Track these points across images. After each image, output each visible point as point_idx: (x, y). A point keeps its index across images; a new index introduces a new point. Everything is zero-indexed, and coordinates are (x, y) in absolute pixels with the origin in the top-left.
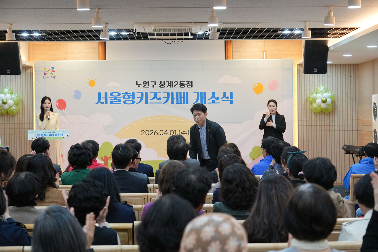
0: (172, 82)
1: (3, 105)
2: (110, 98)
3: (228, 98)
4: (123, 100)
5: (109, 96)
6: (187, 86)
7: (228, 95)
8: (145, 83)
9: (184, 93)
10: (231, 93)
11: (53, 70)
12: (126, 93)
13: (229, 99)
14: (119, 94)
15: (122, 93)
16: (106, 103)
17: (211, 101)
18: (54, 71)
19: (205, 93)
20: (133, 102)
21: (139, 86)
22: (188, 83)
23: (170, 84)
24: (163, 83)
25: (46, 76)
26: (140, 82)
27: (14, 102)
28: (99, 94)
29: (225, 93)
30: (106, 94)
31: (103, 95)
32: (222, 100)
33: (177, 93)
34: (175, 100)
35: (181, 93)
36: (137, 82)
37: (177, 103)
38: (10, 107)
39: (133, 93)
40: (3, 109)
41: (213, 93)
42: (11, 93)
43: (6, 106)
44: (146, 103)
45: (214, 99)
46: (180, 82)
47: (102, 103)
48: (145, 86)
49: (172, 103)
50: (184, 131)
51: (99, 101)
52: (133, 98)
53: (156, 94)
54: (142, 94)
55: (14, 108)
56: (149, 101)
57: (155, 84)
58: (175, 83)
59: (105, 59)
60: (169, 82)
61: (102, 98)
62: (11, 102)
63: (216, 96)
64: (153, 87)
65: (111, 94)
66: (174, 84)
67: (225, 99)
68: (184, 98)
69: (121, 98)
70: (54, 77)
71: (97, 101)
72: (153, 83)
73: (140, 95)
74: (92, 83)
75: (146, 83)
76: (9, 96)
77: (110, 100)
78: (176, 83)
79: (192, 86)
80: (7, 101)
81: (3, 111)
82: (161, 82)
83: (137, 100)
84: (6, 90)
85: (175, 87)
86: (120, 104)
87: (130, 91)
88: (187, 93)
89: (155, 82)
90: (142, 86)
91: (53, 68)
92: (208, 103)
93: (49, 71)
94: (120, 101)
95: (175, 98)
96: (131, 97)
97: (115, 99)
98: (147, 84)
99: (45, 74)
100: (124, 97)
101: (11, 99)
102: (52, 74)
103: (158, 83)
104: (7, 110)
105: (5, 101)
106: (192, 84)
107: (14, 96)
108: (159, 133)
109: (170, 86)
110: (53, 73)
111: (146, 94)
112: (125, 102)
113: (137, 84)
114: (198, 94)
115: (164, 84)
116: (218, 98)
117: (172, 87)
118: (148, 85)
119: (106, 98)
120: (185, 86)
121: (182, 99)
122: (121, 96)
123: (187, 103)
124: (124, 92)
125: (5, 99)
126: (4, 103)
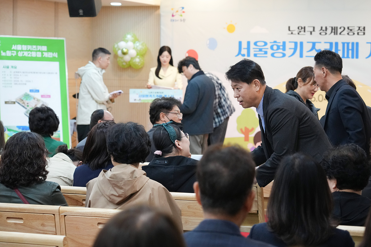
0: (337, 27)
1: (122, 56)
2: (254, 48)
4: (270, 52)
5: (252, 46)
6: (358, 34)
8: (300, 28)
9: (353, 43)
11: (184, 10)
12: (275, 42)
14: (266, 44)
15: (271, 43)
16: (248, 55)
18: (184, 12)
20: (284, 55)
21: (292, 33)
22: (359, 29)
23: (334, 30)
24: (324, 28)
25: (174, 18)
26: (294, 28)
27: (137, 52)
28: (240, 43)
30: (249, 43)
31: (244, 45)
33: (343, 44)
35: (348, 44)
36: (289, 27)
38: (132, 58)
39: (284, 43)
40: (124, 62)
42: (134, 42)
43: (127, 58)
44: (301, 56)
46: (348, 28)
48: (300, 33)
51: (239, 53)
52: (284, 49)
53: (314, 44)
54: (296, 43)
55: (137, 60)
56: (305, 53)
57: (314, 31)
58: (340, 28)
60: (332, 28)
61: (244, 49)
62: (132, 52)
64: (311, 34)
65: (255, 44)
66: (339, 31)
68: (353, 50)
69: (268, 49)
70: (184, 20)
71: (237, 51)
72: (312, 29)
73: (292, 45)
74: (231, 29)
75: (302, 28)
76: (130, 44)
77: (255, 51)
78: (342, 29)
79: (364, 34)
80: (128, 50)
81: (124, 64)
82: (322, 28)
83: (288, 52)
84: (129, 37)
85: (340, 34)
86: (266, 57)
87: (280, 41)
88: (357, 44)
89: (314, 28)
90: (296, 32)
91: (183, 8)
93: (177, 11)
94: (266, 53)
95: (340, 50)
96: (281, 47)
97: (261, 50)
98: (303, 30)
99: (173, 16)
100: (272, 48)
101: (134, 48)
102: (181, 16)
103: (318, 29)
104: (129, 62)
105: (125, 50)
106: (364, 30)
107: (138, 44)
108: (317, 99)
109: (334, 32)
110: (183, 14)
111: (301, 43)
112: (273, 55)
113: (289, 30)
115: (326, 30)
117: (337, 34)
118: (305, 31)
119: (248, 49)
120: (354, 34)
121: (350, 52)
122: (269, 46)
123: (357, 57)
124: (273, 41)
125: (126, 48)
126: (124, 54)
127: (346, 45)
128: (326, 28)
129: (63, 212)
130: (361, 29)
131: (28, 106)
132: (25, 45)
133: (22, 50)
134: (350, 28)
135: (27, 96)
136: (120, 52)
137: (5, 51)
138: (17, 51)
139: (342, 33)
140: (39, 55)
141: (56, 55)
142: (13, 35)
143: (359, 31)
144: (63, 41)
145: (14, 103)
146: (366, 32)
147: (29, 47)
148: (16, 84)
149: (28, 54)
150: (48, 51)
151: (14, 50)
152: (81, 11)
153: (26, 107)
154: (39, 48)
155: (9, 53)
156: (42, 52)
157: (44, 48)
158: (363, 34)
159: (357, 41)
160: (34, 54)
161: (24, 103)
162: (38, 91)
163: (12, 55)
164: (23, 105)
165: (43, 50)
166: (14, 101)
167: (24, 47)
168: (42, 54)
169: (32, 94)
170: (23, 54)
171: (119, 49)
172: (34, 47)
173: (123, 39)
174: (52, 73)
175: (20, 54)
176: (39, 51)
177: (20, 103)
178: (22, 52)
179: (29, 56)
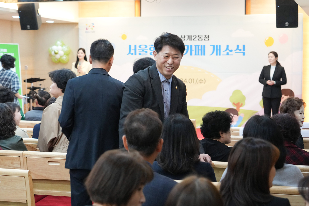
0: (191, 36)
1: (55, 55)
2: (139, 50)
3: (240, 50)
4: (149, 52)
5: (138, 48)
6: (205, 40)
7: (241, 47)
9: (201, 46)
10: (244, 46)
11: (94, 25)
13: (242, 51)
14: (146, 47)
15: (149, 46)
16: (135, 54)
17: (225, 53)
18: (94, 27)
19: (220, 46)
22: (205, 37)
25: (88, 31)
27: (64, 53)
28: (130, 46)
29: (238, 46)
30: (135, 46)
31: (133, 48)
32: (236, 52)
33: (196, 46)
34: (193, 52)
35: (198, 46)
37: (196, 54)
38: (61, 57)
41: (228, 46)
42: (62, 46)
43: (58, 56)
45: (228, 51)
46: (198, 36)
47: (132, 54)
49: (191, 54)
50: (201, 80)
51: (130, 53)
55: (64, 57)
58: (193, 36)
59: (141, 16)
60: (188, 36)
61: (133, 50)
62: (61, 53)
63: (230, 49)
65: (140, 47)
66: (193, 38)
67: (238, 51)
68: (201, 50)
69: (147, 50)
70: (94, 32)
71: (128, 52)
74: (124, 37)
76: (60, 47)
77: (139, 51)
78: (195, 37)
80: (58, 51)
81: (56, 60)
84: (59, 43)
85: (193, 40)
88: (204, 46)
91: (93, 24)
92: (223, 55)
93: (90, 26)
94: (146, 52)
95: (193, 50)
97: (143, 51)
99: (87, 29)
100: (150, 49)
101: (62, 50)
102: (92, 29)
104: (59, 59)
105: (56, 52)
106: (209, 37)
107: (64, 47)
109: (190, 39)
110: (93, 28)
112: (151, 54)
114: (214, 46)
115: (184, 38)
116: (231, 51)
117: (191, 40)
119: (135, 50)
120: (202, 40)
121: (200, 51)
122: (148, 48)
123: (204, 55)
124: (151, 45)
125: (57, 50)
126: (56, 53)
127: (197, 47)
128: (184, 36)
129: (25, 155)
130: (206, 37)
134: (200, 36)
136: (53, 53)
139: (195, 40)
143: (205, 38)
144: (17, 45)
146: (210, 38)
150: (8, 52)
152: (28, 27)
154: (2, 50)
158: (208, 40)
159: (204, 44)
165: (5, 51)
171: (53, 51)
173: (55, 44)
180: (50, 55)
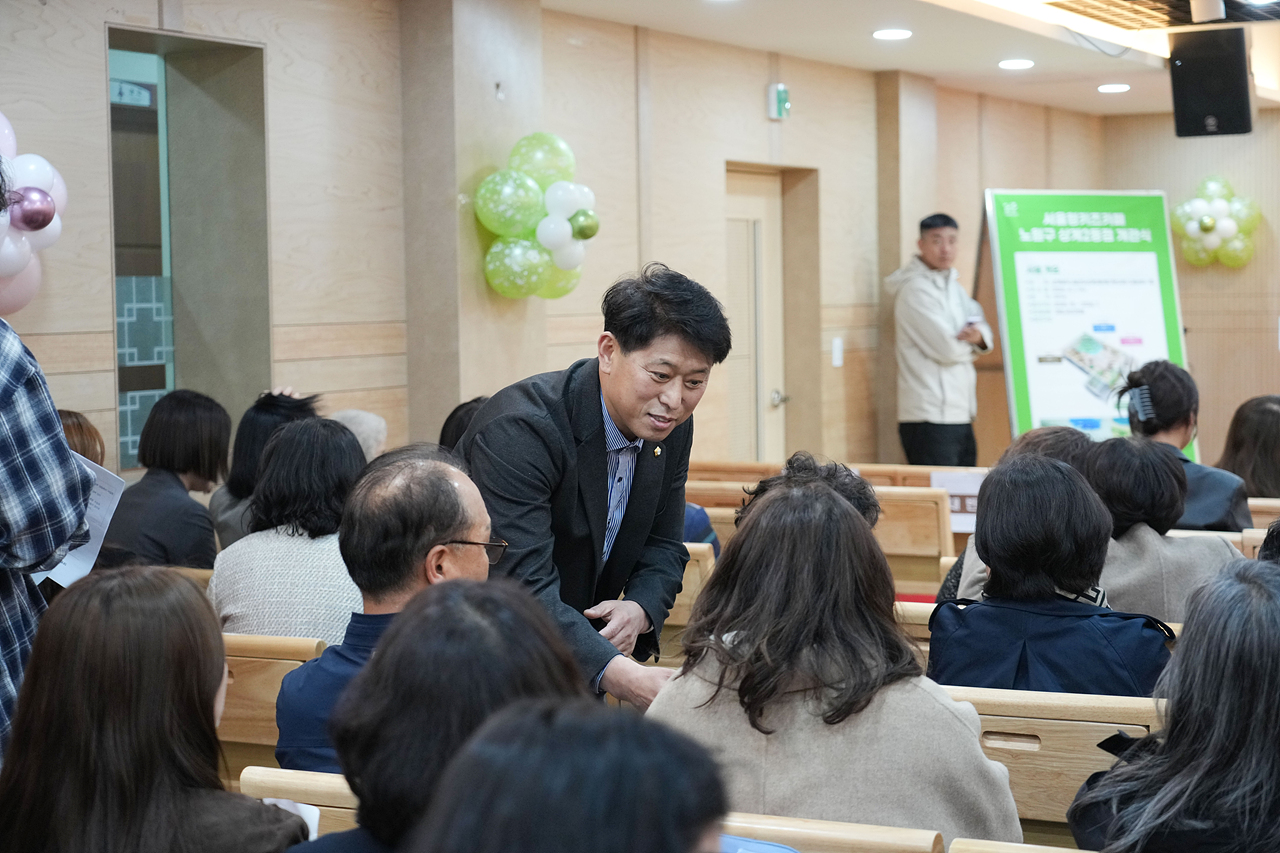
1: (1200, 235)
27: (1238, 226)
38: (1225, 241)
40: (1205, 250)
42: (1229, 196)
43: (1212, 240)
55: (1237, 244)
62: (1227, 226)
76: (1220, 205)
80: (1215, 221)
81: (1203, 255)
84: (1213, 187)
101: (1231, 215)
104: (1216, 250)
105: (1208, 221)
107: (1238, 205)
125: (1210, 216)
126: (1206, 229)
131: (1091, 367)
132: (1073, 211)
133: (1068, 227)
135: (1087, 341)
136: (1193, 227)
137: (1028, 230)
138: (1057, 228)
140: (1108, 236)
141: (1146, 235)
142: (1048, 186)
145: (1059, 360)
147: (1084, 218)
148: (1060, 312)
149: (1083, 235)
150: (1129, 225)
151: (1049, 226)
153: (1087, 369)
154: (1108, 218)
155: (1037, 235)
156: (1114, 228)
157: (1119, 219)
160: (1095, 236)
161: (1081, 360)
162: (1111, 328)
163: (1046, 240)
164: (1081, 364)
165: (1117, 223)
166: (1058, 354)
167: (1073, 218)
168: (1116, 235)
169: (1099, 336)
170: (1071, 235)
171: (1190, 218)
172: (1096, 216)
173: (1198, 193)
174: (1142, 282)
175: (1064, 236)
176: (1108, 226)
177: (1075, 359)
178: (1068, 231)
179: (1086, 239)
180: (1179, 237)
